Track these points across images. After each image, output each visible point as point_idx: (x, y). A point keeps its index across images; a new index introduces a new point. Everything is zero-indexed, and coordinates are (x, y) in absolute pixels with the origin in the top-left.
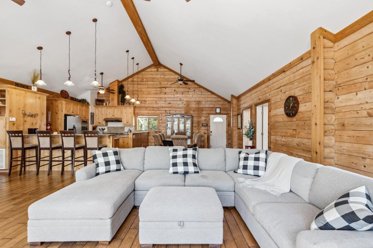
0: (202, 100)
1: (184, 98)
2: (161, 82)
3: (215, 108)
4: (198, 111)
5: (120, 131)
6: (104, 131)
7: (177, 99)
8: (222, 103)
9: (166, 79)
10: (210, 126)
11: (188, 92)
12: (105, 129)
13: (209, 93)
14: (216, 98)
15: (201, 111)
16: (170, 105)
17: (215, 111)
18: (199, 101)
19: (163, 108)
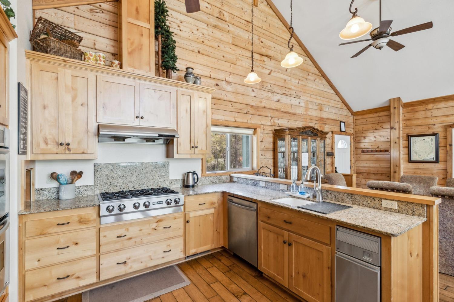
0: (325, 103)
1: (301, 93)
2: (262, 39)
3: (339, 122)
4: (320, 125)
5: (150, 178)
6: (79, 183)
7: (289, 93)
8: (345, 113)
9: (273, 36)
10: (334, 158)
11: (307, 79)
12: (80, 174)
13: (332, 92)
14: (339, 103)
15: (324, 125)
16: (278, 106)
17: (339, 127)
18: (321, 104)
19: (265, 110)
